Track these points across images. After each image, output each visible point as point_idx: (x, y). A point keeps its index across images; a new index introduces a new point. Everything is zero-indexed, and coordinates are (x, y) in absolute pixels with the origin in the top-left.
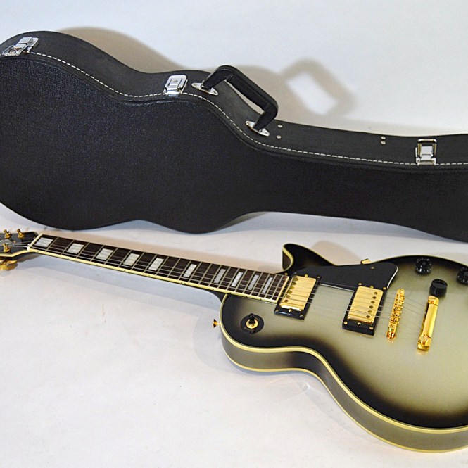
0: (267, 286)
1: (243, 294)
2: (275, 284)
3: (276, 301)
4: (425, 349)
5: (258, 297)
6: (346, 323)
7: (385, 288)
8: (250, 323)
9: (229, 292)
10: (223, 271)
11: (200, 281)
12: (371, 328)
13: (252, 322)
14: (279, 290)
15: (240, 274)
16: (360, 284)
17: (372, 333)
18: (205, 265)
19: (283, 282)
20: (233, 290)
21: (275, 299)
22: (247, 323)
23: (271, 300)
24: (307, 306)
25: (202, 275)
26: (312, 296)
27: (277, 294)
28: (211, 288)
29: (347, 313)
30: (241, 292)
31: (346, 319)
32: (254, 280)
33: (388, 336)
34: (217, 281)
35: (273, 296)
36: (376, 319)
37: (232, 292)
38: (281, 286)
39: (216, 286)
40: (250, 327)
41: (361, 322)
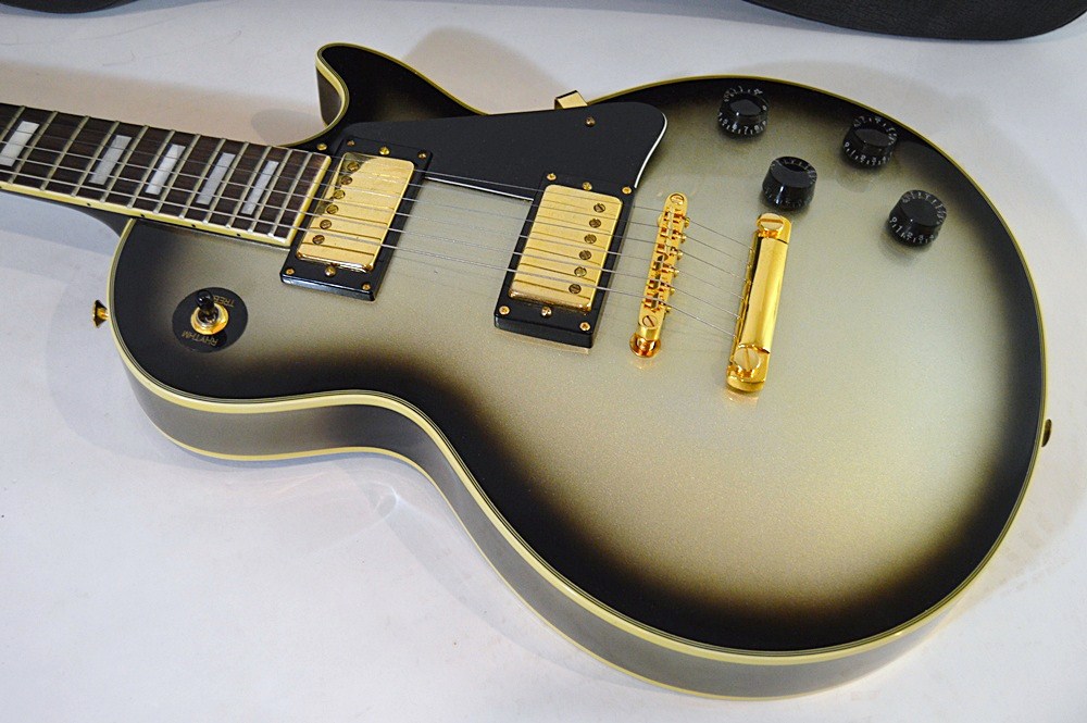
0: (258, 192)
1: (181, 220)
2: (283, 185)
3: (286, 241)
4: (750, 387)
5: (228, 229)
6: (505, 311)
7: (627, 191)
8: (202, 318)
9: (138, 212)
10: (123, 140)
11: (47, 180)
12: (585, 327)
13: (208, 314)
14: (296, 203)
15: (175, 151)
16: (551, 177)
17: (587, 341)
18: (66, 121)
19: (310, 173)
20: (151, 207)
21: (282, 233)
22: (194, 318)
23: (270, 237)
24: (384, 258)
25: (52, 158)
26: (399, 222)
27: (288, 219)
28: (83, 201)
29: (509, 278)
30: (176, 212)
31: (505, 297)
32: (219, 171)
33: (636, 348)
34: (100, 176)
35: (276, 224)
36: (600, 297)
37: (148, 214)
38: (302, 189)
39: (97, 196)
40: (204, 329)
41: (551, 306)
